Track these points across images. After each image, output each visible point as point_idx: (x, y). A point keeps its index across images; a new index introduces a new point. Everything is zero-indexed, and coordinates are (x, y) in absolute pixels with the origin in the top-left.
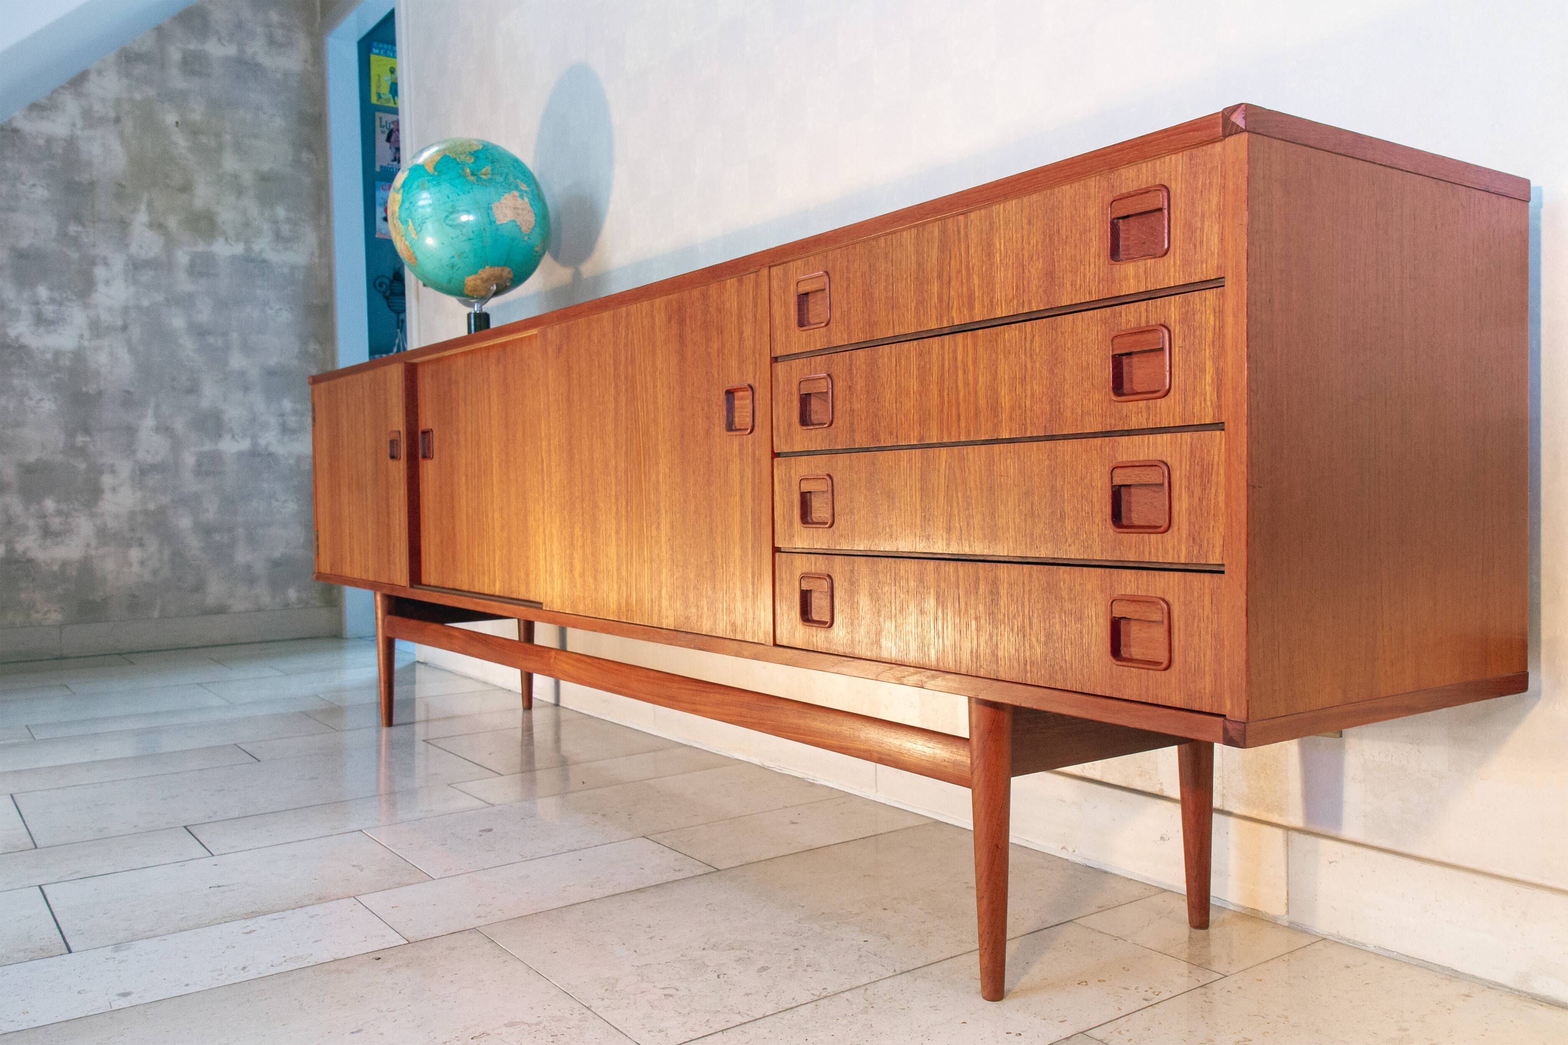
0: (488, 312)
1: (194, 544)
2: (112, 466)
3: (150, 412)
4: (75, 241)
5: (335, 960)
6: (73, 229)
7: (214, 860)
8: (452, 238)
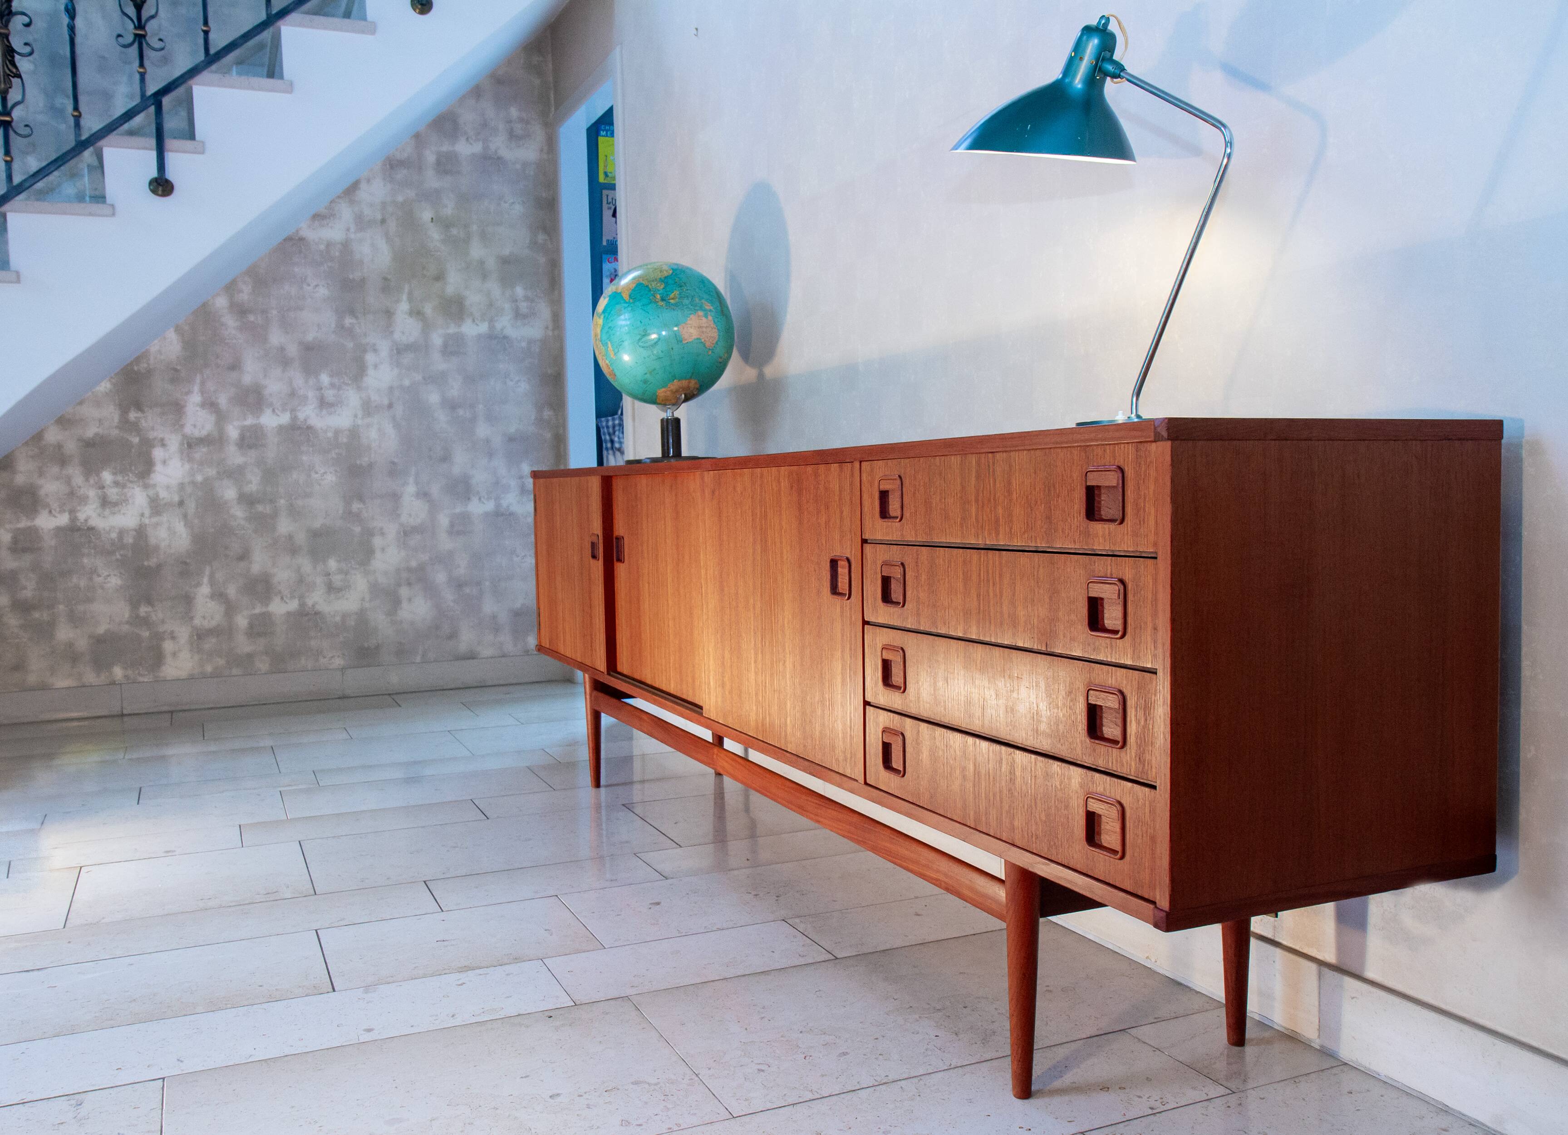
0: (679, 417)
1: (449, 596)
2: (381, 529)
3: (411, 480)
4: (350, 332)
5: (519, 1015)
6: (348, 321)
7: (443, 915)
8: (645, 358)
